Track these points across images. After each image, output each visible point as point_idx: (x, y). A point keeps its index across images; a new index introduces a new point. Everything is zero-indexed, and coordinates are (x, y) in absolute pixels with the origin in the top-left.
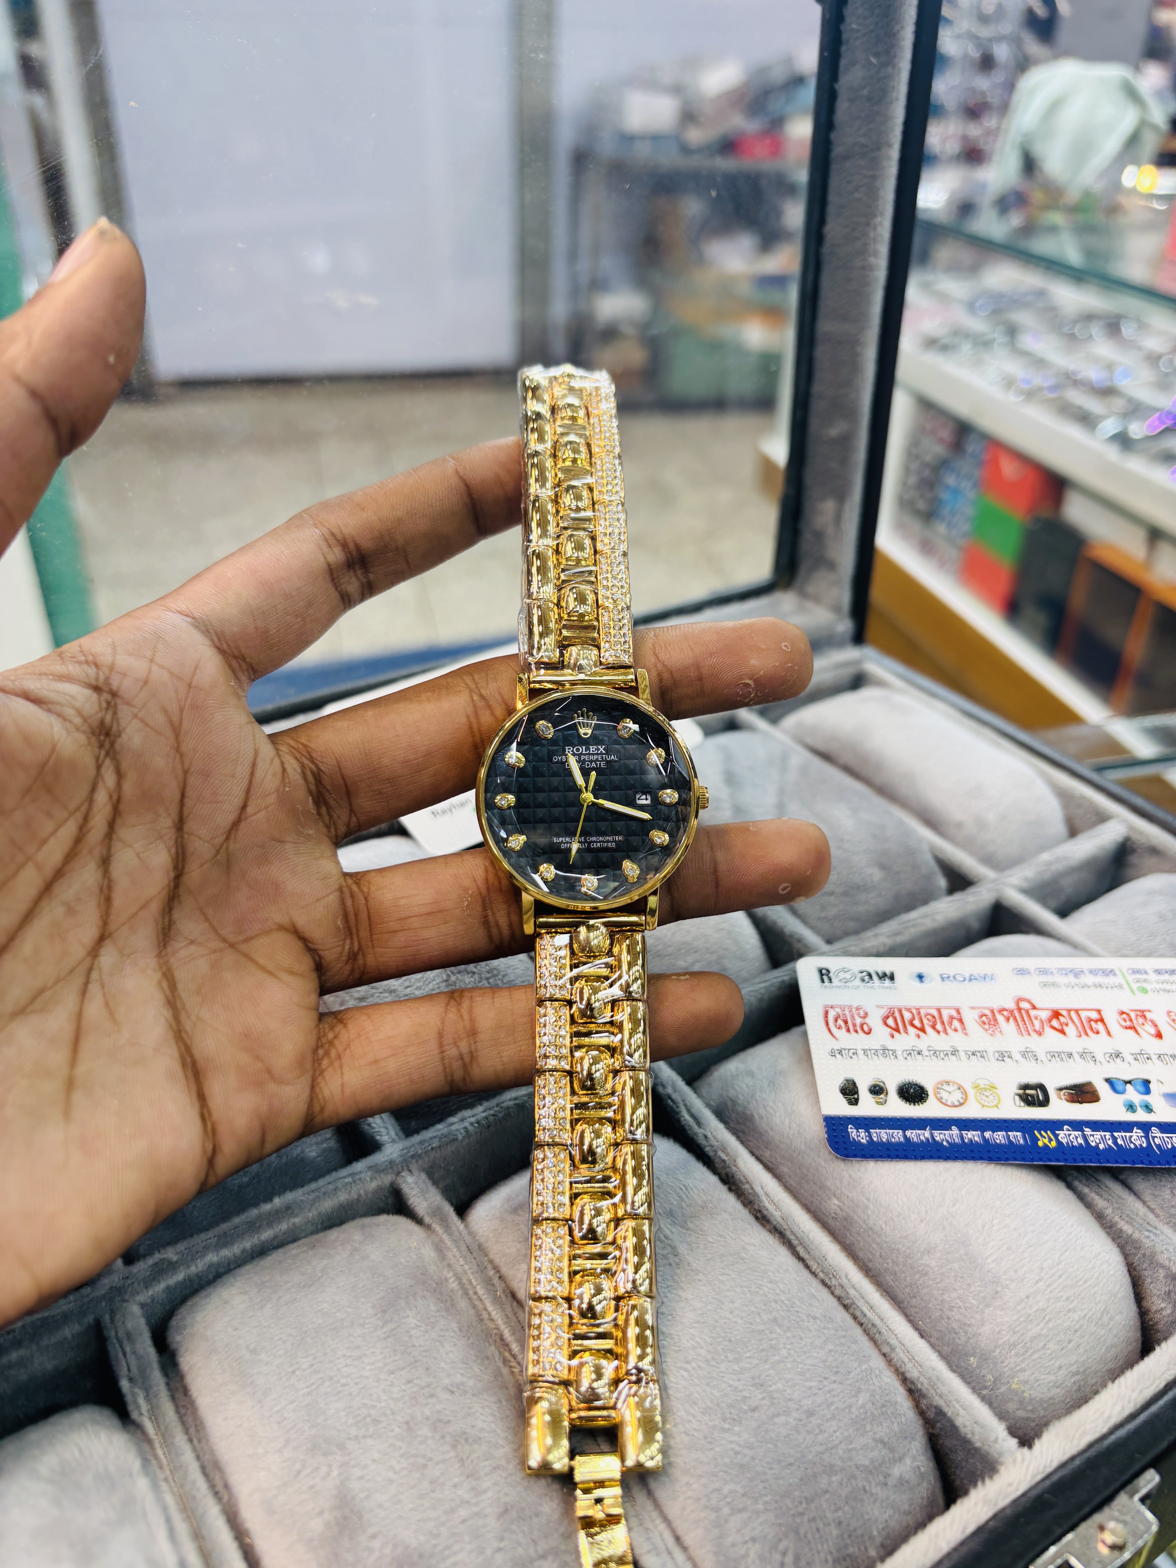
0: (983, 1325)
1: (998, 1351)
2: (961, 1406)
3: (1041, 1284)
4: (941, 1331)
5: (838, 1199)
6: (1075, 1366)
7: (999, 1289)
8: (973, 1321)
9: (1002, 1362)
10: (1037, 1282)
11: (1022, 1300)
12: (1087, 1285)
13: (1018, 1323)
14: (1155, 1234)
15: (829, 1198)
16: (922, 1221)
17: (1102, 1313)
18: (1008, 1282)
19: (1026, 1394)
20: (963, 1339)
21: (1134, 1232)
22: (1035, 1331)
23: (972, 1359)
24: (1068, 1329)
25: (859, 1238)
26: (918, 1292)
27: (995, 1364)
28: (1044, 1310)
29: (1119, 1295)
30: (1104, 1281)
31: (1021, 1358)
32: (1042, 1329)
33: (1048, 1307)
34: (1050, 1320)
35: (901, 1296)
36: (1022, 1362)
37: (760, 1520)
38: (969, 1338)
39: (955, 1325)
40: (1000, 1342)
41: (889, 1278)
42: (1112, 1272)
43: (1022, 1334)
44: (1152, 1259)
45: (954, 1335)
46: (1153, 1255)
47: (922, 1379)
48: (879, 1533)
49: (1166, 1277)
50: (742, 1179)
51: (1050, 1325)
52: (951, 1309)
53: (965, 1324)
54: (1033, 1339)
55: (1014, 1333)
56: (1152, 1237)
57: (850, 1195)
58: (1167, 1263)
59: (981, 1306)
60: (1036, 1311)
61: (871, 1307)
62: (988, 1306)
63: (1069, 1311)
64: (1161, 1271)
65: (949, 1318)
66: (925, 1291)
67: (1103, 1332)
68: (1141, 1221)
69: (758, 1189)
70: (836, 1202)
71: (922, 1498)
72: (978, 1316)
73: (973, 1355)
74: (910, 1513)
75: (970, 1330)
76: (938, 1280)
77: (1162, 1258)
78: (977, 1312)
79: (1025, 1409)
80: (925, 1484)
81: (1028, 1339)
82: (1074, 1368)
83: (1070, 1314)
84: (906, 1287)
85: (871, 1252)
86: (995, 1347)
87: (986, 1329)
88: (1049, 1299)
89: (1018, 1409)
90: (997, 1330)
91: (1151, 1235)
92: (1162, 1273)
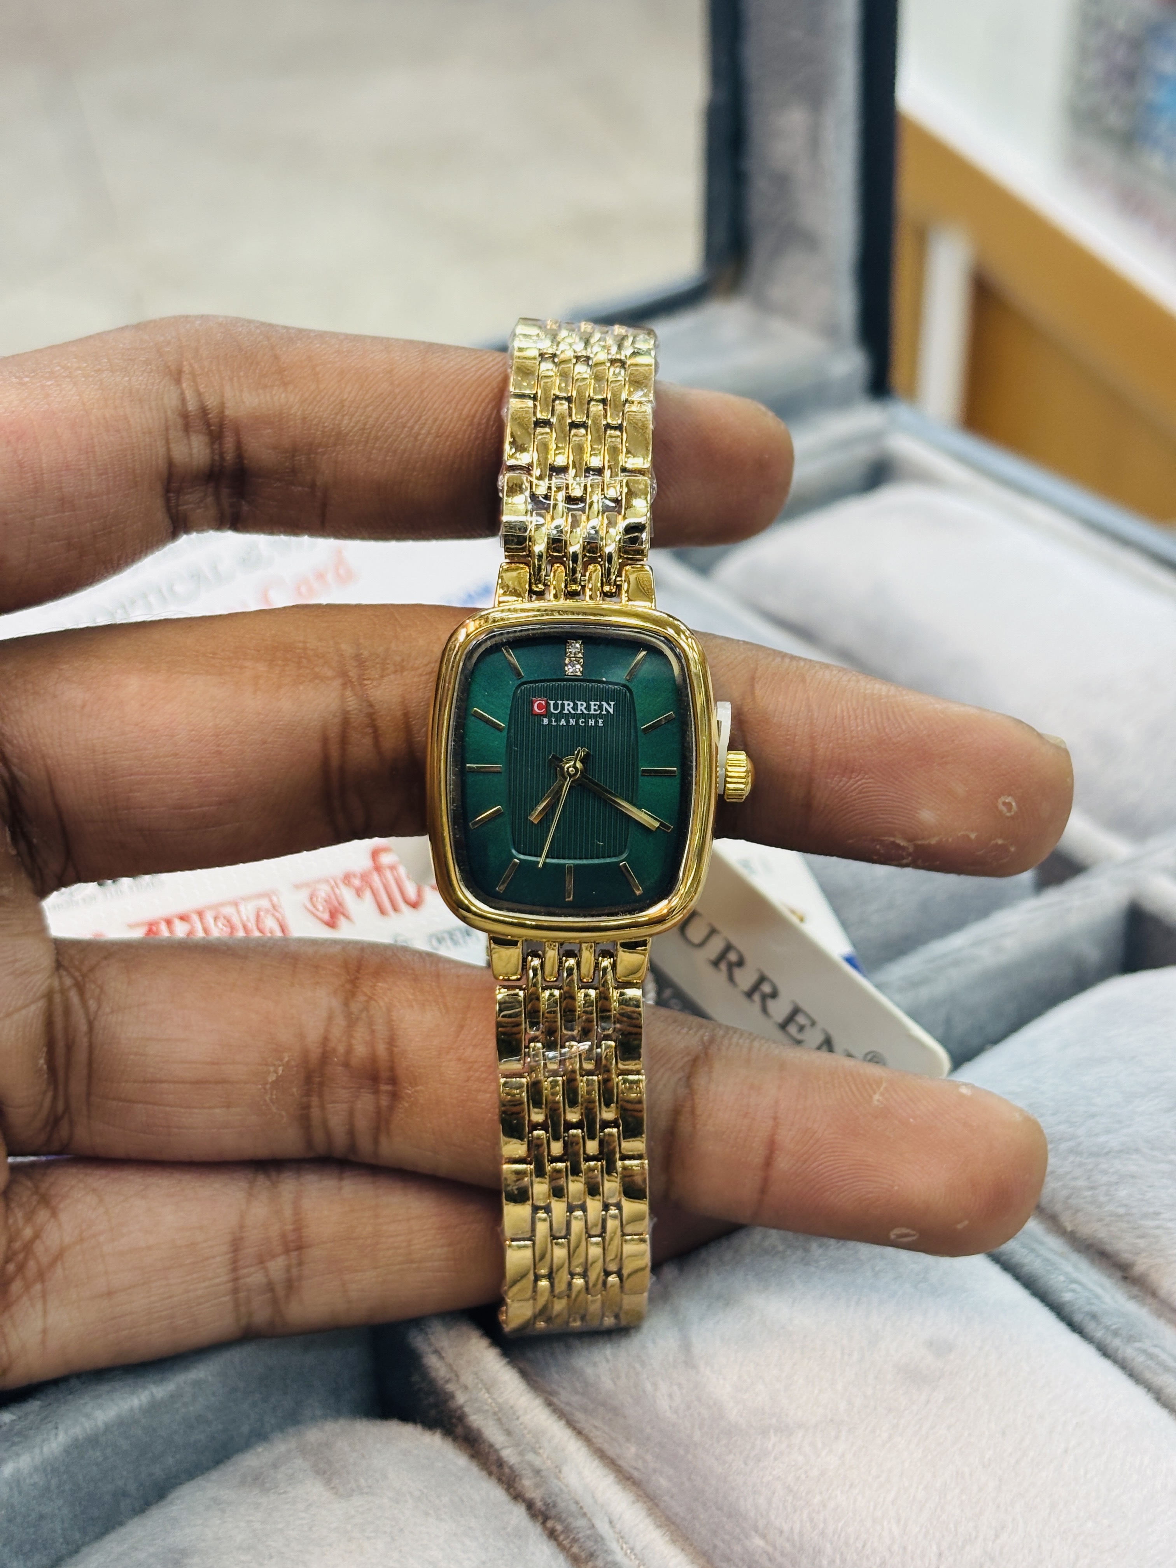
5: (764, 1537)
15: (747, 1537)
50: (573, 1508)
57: (786, 1528)
69: (603, 1527)
70: (758, 1542)
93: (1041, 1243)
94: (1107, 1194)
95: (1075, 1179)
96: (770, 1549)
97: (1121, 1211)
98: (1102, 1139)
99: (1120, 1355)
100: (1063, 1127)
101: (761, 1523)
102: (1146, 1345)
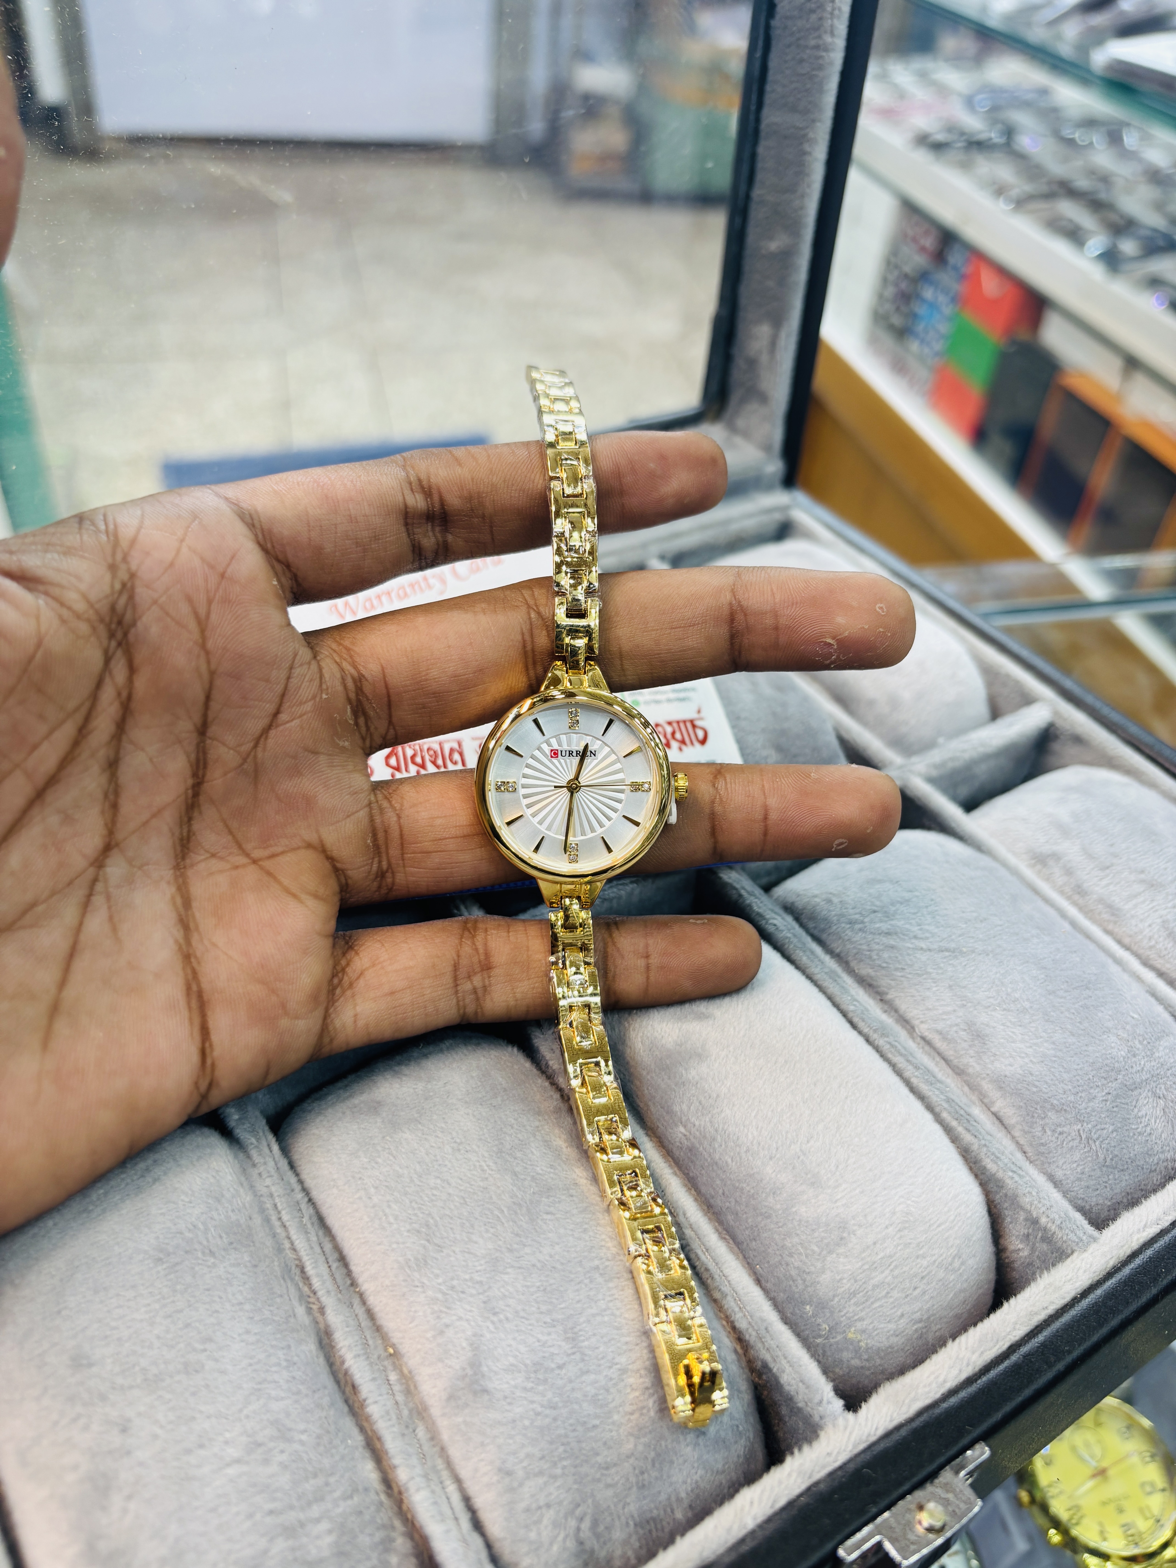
0: (823, 1272)
1: (836, 1299)
2: (788, 1362)
3: (890, 1229)
4: (778, 1278)
5: (685, 1127)
6: (919, 1314)
7: (845, 1235)
8: (812, 1269)
9: (840, 1311)
10: (887, 1227)
11: (868, 1247)
12: (940, 1229)
13: (860, 1271)
14: (1020, 1176)
15: (676, 1125)
16: (771, 1158)
17: (954, 1258)
18: (855, 1228)
19: (862, 1344)
20: (801, 1287)
21: (998, 1171)
22: (878, 1278)
23: (808, 1307)
24: (915, 1276)
25: (703, 1172)
26: (758, 1235)
27: (832, 1313)
28: (891, 1256)
29: (974, 1239)
30: (960, 1224)
31: (861, 1307)
32: (886, 1277)
33: (895, 1253)
34: (896, 1267)
35: (741, 1237)
36: (861, 1311)
37: (558, 1484)
38: (807, 1286)
39: (794, 1273)
40: (841, 1290)
41: (730, 1218)
42: (969, 1214)
43: (864, 1283)
44: (1014, 1200)
45: (791, 1282)
46: (1015, 1196)
47: (750, 1330)
48: (687, 1494)
49: (1026, 1220)
51: (896, 1272)
52: (791, 1255)
53: (804, 1271)
54: (875, 1287)
55: (856, 1281)
56: (1017, 1178)
57: (697, 1123)
58: (1028, 1207)
59: (825, 1252)
60: (882, 1258)
61: (707, 1250)
62: (830, 1252)
63: (918, 1257)
64: (1022, 1213)
65: (787, 1265)
66: (766, 1235)
67: (952, 1277)
68: (1006, 1161)
70: (682, 1129)
71: (738, 1456)
72: (819, 1265)
73: (810, 1303)
74: (723, 1472)
75: (808, 1278)
76: (780, 1224)
77: (1025, 1201)
78: (818, 1260)
79: (860, 1358)
80: (743, 1441)
81: (870, 1288)
82: (917, 1316)
83: (919, 1260)
84: (747, 1228)
85: (714, 1189)
86: (834, 1296)
87: (825, 1278)
88: (898, 1245)
89: (852, 1358)
90: (838, 1278)
91: (1015, 1176)
92: (1022, 1216)
93: (839, 977)
94: (878, 955)
95: (861, 944)
96: (688, 1134)
97: (884, 965)
98: (878, 925)
99: (876, 1042)
100: (857, 916)
101: (684, 1119)
102: (891, 1039)
